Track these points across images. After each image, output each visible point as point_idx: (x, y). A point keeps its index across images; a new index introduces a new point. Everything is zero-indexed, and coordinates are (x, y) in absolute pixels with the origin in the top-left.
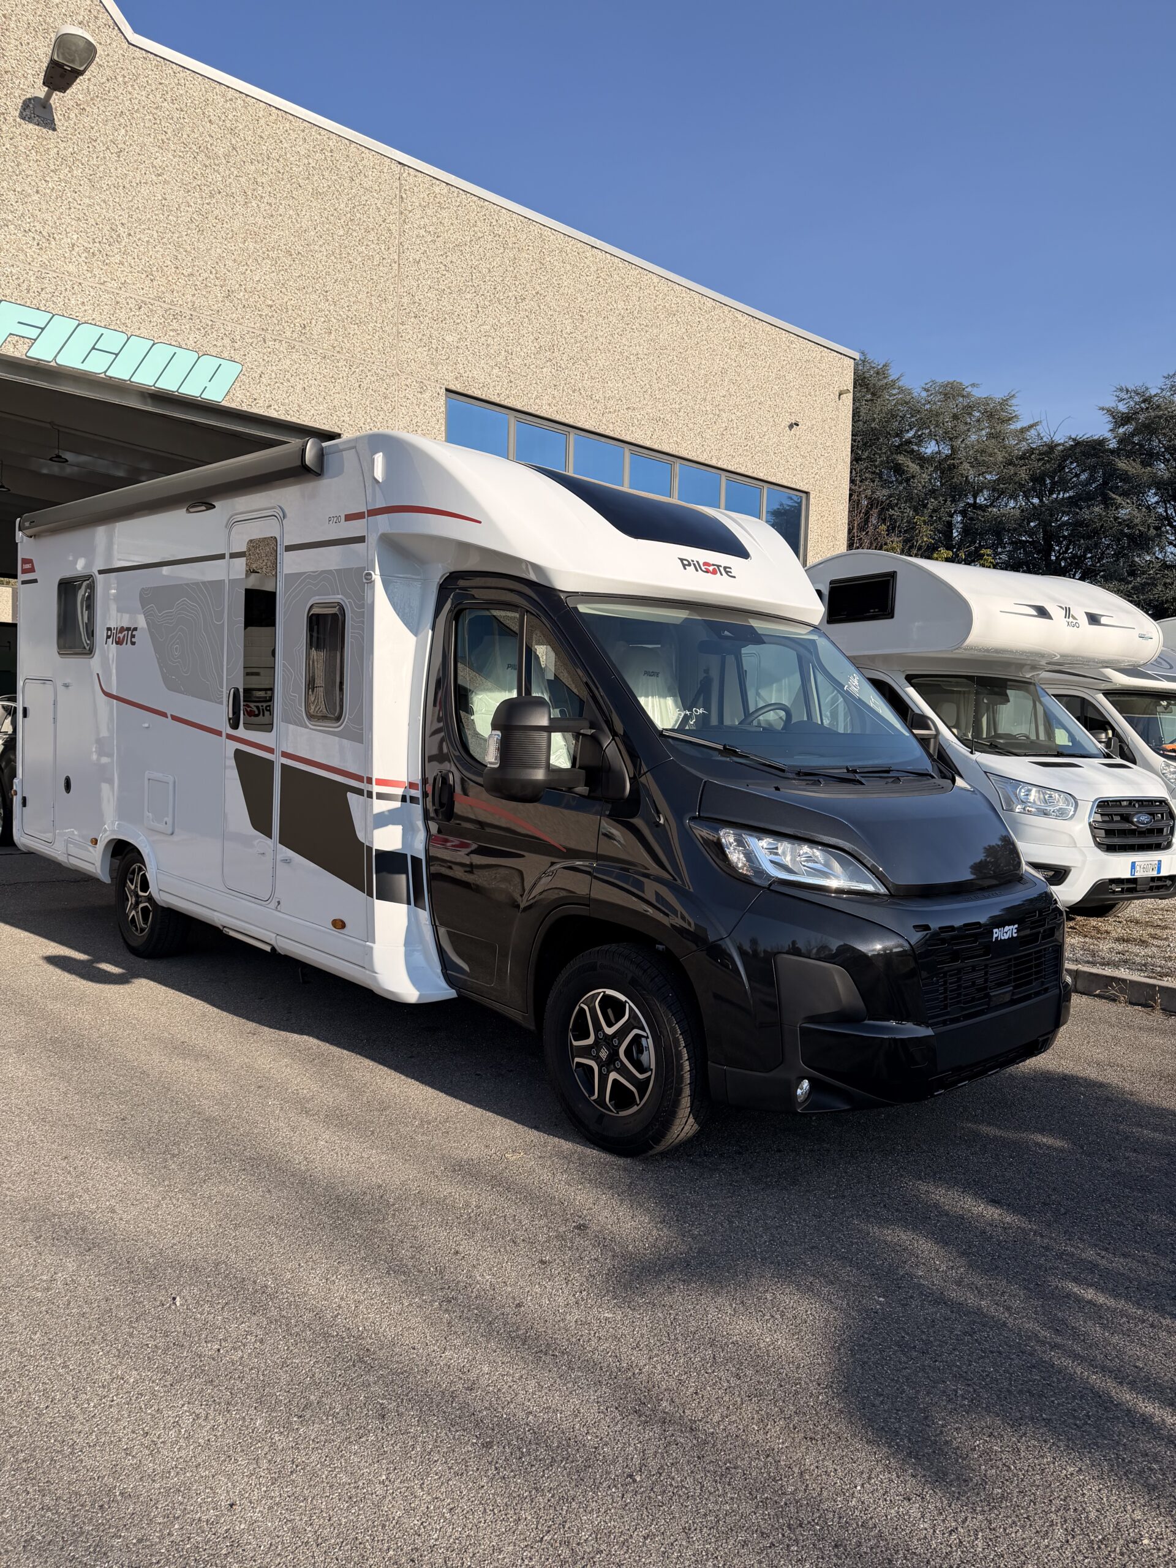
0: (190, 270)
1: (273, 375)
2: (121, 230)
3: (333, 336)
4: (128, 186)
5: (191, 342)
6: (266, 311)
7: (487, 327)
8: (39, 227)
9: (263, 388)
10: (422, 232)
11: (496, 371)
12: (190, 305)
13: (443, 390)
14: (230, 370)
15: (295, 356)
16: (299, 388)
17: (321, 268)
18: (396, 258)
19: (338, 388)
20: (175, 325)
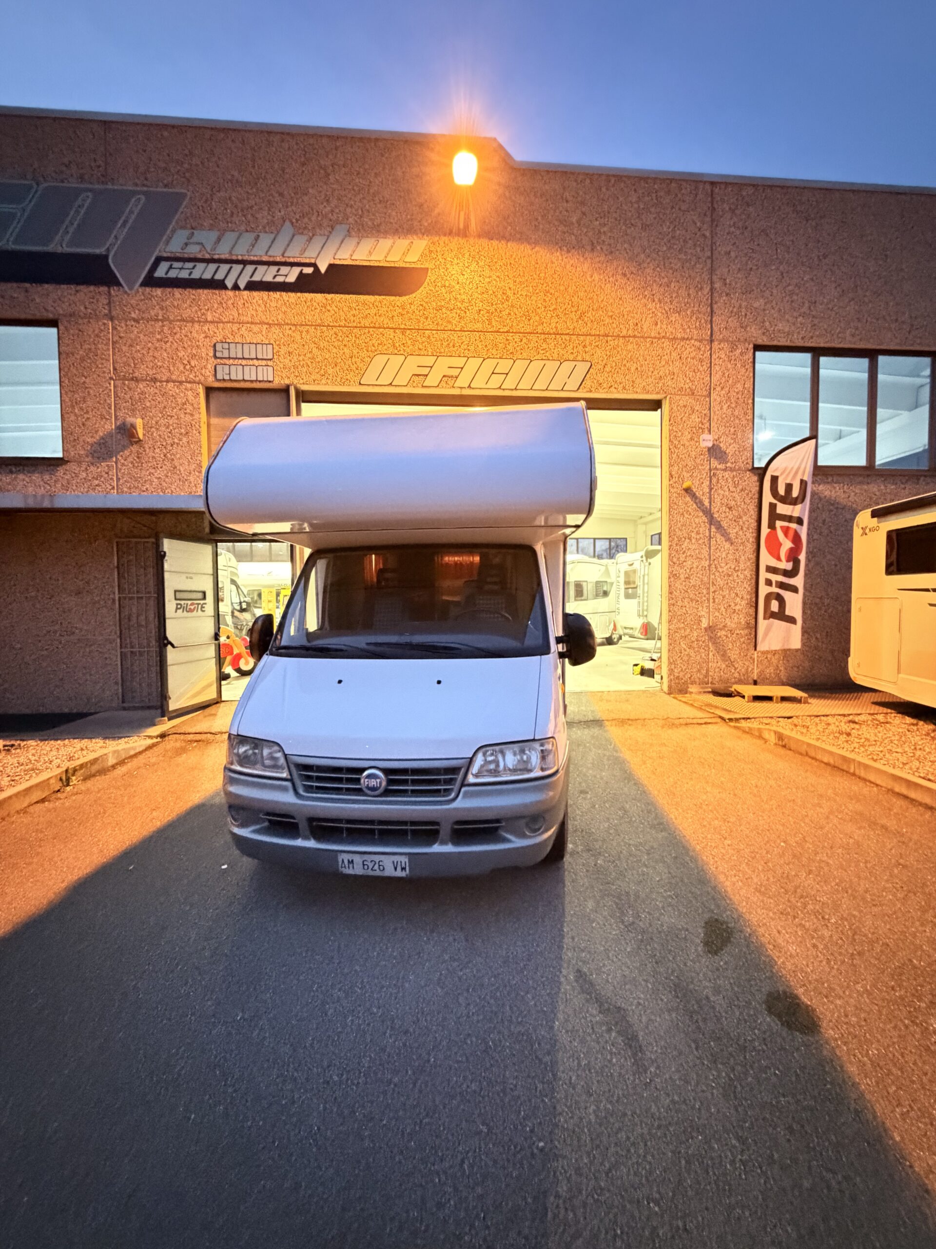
0: (554, 307)
1: (614, 364)
2: (509, 293)
3: (659, 326)
4: (513, 262)
5: (555, 356)
6: (607, 321)
7: (790, 288)
8: (459, 304)
9: (606, 375)
10: (732, 229)
11: (800, 319)
12: (554, 330)
13: (751, 346)
14: (583, 367)
15: (630, 347)
16: (633, 369)
17: (649, 278)
18: (709, 254)
19: (663, 363)
20: (544, 346)
